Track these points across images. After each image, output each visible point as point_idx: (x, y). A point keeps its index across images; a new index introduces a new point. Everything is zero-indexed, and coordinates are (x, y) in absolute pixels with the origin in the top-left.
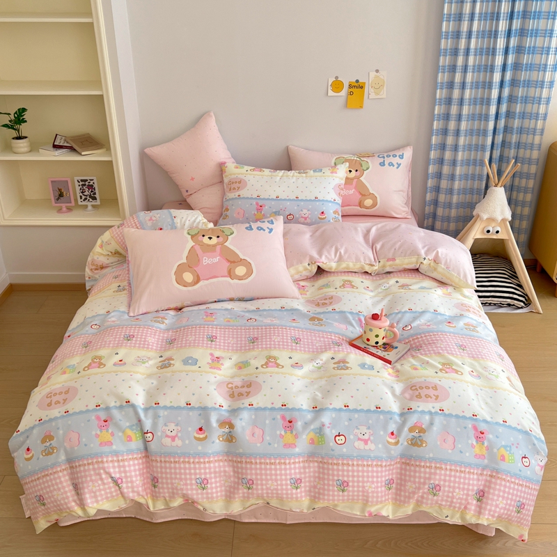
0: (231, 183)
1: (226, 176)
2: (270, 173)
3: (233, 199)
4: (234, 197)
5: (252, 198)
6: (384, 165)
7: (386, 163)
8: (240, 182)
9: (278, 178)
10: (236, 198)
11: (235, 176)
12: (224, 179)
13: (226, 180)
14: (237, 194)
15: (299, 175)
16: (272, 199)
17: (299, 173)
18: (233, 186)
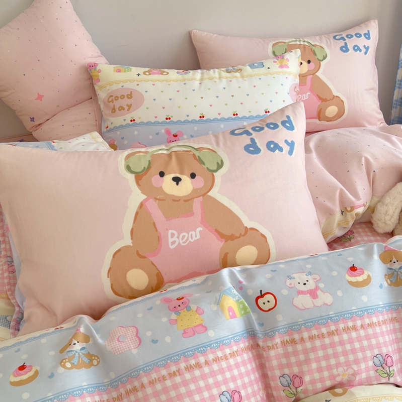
0: (113, 98)
1: (101, 87)
2: (180, 77)
3: (121, 127)
4: (124, 123)
5: (157, 123)
6: (347, 50)
7: (350, 47)
8: (130, 96)
9: (197, 83)
10: (127, 125)
11: (119, 86)
12: (99, 92)
13: (102, 95)
14: (128, 117)
15: (228, 75)
16: (194, 122)
17: (228, 71)
18: (117, 104)
